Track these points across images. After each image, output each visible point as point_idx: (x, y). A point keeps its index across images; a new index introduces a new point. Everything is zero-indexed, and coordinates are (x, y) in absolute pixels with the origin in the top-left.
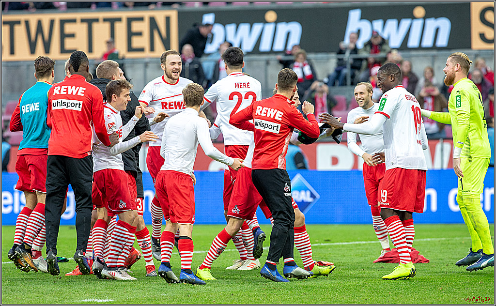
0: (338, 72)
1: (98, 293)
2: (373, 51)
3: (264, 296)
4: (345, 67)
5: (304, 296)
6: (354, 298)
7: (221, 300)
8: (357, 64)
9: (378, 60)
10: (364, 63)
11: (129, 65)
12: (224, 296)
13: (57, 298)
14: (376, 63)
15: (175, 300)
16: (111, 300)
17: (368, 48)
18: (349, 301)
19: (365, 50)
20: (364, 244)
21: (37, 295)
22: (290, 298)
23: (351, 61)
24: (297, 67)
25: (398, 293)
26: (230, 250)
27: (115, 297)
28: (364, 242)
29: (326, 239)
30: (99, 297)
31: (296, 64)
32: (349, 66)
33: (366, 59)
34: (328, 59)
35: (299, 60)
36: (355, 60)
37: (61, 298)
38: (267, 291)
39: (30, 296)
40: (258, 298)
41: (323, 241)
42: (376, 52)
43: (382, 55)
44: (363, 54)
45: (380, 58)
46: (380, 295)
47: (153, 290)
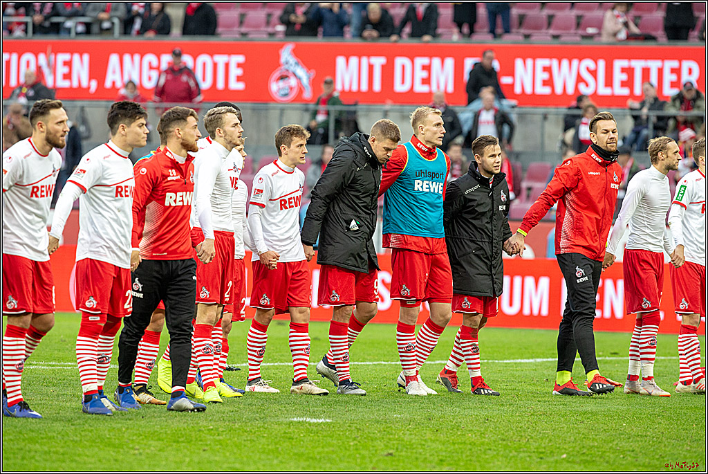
0: (637, 132)
1: (311, 411)
2: (684, 107)
3: (529, 423)
4: (647, 127)
5: (582, 425)
6: (647, 431)
7: (473, 426)
9: (689, 119)
10: (671, 123)
11: (364, 113)
12: (477, 420)
14: (688, 124)
15: (411, 423)
16: (328, 420)
17: (678, 103)
18: (640, 434)
19: (674, 106)
20: (662, 360)
22: (562, 427)
23: (653, 119)
24: (586, 124)
26: (486, 361)
27: (333, 417)
28: (663, 358)
29: (612, 352)
30: (313, 415)
31: (584, 120)
32: (651, 126)
33: (675, 118)
34: (625, 116)
35: (588, 115)
36: (659, 118)
37: (263, 415)
38: (532, 417)
40: (520, 425)
41: (609, 354)
42: (688, 108)
43: (695, 112)
44: (671, 111)
45: (692, 117)
46: (680, 427)
47: (384, 409)
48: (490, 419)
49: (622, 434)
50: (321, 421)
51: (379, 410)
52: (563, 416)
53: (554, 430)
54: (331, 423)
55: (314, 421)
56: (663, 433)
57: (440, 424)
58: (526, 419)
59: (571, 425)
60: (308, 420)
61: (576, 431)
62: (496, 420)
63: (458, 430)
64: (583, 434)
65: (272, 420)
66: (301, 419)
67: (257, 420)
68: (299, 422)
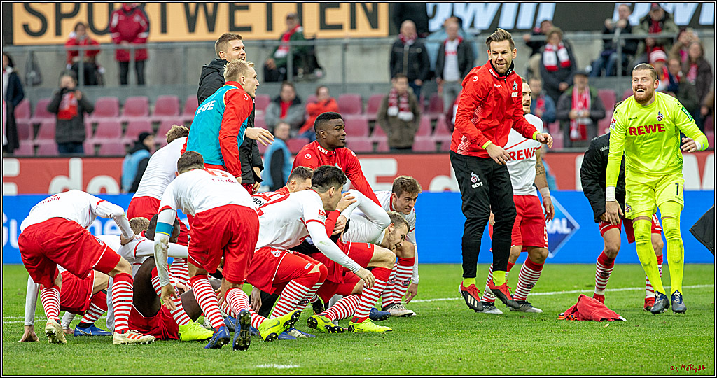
0: (605, 57)
1: (278, 357)
2: (652, 29)
3: (504, 361)
4: (615, 51)
5: (559, 361)
6: (625, 365)
7: (446, 366)
8: (631, 47)
9: (659, 41)
10: (641, 46)
11: (321, 48)
12: (449, 361)
13: (223, 363)
14: (658, 46)
15: (382, 366)
16: (296, 366)
17: (646, 25)
18: (618, 368)
19: (642, 28)
20: (639, 291)
21: (196, 359)
22: (539, 364)
23: (623, 43)
24: (550, 50)
25: (686, 358)
26: (457, 299)
27: (301, 362)
28: (640, 289)
29: (588, 284)
30: (281, 361)
31: (548, 46)
32: (619, 50)
33: (644, 40)
34: (592, 40)
35: (552, 41)
36: (628, 41)
37: (228, 363)
38: (507, 354)
39: (187, 360)
40: (495, 363)
41: (584, 286)
42: (656, 31)
43: (664, 34)
44: (640, 34)
45: (661, 38)
46: (660, 360)
47: (354, 352)
48: (463, 358)
49: (601, 369)
50: (289, 367)
51: (348, 353)
52: (538, 353)
53: (530, 367)
54: (300, 369)
55: (282, 367)
56: (642, 366)
57: (412, 366)
58: (501, 357)
59: (547, 362)
60: (276, 366)
61: (553, 368)
62: (469, 360)
63: (430, 371)
64: (560, 370)
65: (239, 368)
66: (268, 366)
67: (223, 368)
68: (267, 369)
